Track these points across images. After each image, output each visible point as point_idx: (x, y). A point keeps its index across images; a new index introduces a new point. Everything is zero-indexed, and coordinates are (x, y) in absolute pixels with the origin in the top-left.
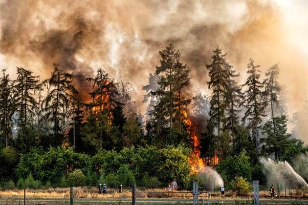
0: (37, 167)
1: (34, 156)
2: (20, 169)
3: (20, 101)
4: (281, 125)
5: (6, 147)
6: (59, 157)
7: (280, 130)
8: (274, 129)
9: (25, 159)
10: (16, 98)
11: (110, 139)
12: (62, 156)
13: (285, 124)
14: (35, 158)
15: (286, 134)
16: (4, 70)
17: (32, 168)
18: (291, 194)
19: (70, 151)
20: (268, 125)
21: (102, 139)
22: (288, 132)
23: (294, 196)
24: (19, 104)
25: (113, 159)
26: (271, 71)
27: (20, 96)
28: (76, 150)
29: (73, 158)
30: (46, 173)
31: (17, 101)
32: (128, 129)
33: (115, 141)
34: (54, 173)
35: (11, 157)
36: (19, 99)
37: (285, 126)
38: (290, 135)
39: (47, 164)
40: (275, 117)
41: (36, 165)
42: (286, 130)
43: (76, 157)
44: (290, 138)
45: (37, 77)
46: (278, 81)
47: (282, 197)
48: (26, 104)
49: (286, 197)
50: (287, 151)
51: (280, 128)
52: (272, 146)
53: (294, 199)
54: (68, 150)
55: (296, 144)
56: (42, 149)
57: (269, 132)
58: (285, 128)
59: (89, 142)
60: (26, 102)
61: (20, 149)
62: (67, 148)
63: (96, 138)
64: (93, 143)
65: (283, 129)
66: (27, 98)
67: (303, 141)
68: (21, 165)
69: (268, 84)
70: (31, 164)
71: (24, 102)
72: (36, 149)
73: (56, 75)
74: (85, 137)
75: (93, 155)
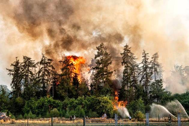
0: (34, 108)
1: (32, 102)
2: (25, 108)
3: (25, 73)
4: (160, 84)
5: (18, 97)
6: (46, 102)
7: (159, 86)
8: (157, 86)
9: (28, 104)
10: (23, 72)
11: (72, 92)
13: (162, 83)
14: (33, 103)
15: (162, 89)
16: (17, 57)
17: (31, 108)
18: (166, 120)
20: (153, 84)
21: (67, 92)
22: (164, 87)
23: (167, 120)
24: (24, 75)
25: (73, 103)
26: (154, 56)
28: (54, 98)
29: (52, 102)
30: (39, 111)
31: (23, 73)
32: (81, 87)
33: (74, 93)
34: (43, 110)
35: (20, 102)
36: (24, 72)
37: (162, 84)
38: (164, 89)
39: (39, 106)
40: (157, 80)
41: (33, 106)
42: (162, 86)
43: (54, 102)
44: (165, 91)
45: (34, 61)
46: (158, 61)
47: (161, 121)
48: (28, 75)
49: (163, 121)
50: (163, 97)
51: (160, 85)
52: (155, 95)
53: (167, 122)
54: (50, 98)
55: (168, 94)
56: (36, 98)
57: (153, 88)
58: (162, 85)
59: (61, 94)
61: (25, 98)
62: (49, 97)
63: (64, 92)
64: (63, 95)
65: (161, 86)
66: (29, 72)
67: (171, 92)
68: (26, 106)
69: (153, 63)
70: (31, 106)
71: (27, 74)
72: (33, 98)
73: (43, 60)
74: (59, 91)
75: (63, 101)
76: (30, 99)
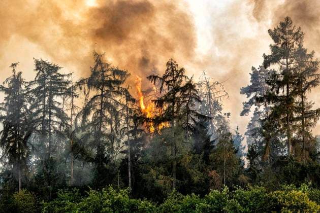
1: (64, 205)
3: (41, 114)
5: (18, 190)
6: (105, 207)
9: (50, 210)
10: (34, 110)
11: (189, 176)
12: (111, 204)
14: (66, 208)
16: (14, 65)
19: (123, 196)
21: (174, 175)
24: (38, 120)
25: (194, 208)
27: (41, 107)
28: (133, 195)
29: (128, 207)
31: (35, 114)
32: (218, 159)
33: (196, 179)
35: (27, 207)
36: (39, 111)
43: (133, 205)
45: (68, 75)
48: (50, 120)
54: (120, 195)
56: (77, 193)
59: (153, 181)
60: (50, 117)
61: (41, 194)
62: (118, 191)
63: (166, 174)
64: (160, 182)
66: (53, 111)
71: (47, 117)
72: (67, 194)
73: (98, 72)
74: (147, 172)
75: (161, 202)
76: (58, 198)
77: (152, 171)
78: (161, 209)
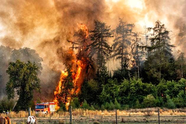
0: (116, 94)
1: (112, 86)
2: (103, 95)
3: (98, 46)
5: (90, 80)
6: (132, 87)
9: (106, 89)
11: (167, 73)
12: (134, 85)
14: (114, 87)
19: (140, 81)
24: (97, 48)
25: (173, 87)
27: (98, 42)
28: (143, 81)
29: (142, 86)
30: (123, 98)
31: (96, 46)
32: (179, 65)
33: (171, 74)
34: (128, 98)
35: (94, 87)
36: (97, 44)
39: (123, 92)
41: (115, 93)
43: (144, 86)
48: (102, 48)
54: (138, 81)
56: (116, 81)
59: (152, 75)
61: (100, 81)
63: (157, 72)
64: (155, 75)
66: (103, 44)
68: (103, 92)
70: (111, 92)
72: (112, 81)
73: (122, 27)
74: (148, 71)
75: (157, 84)
76: (108, 83)
77: (151, 70)
78: (158, 87)
